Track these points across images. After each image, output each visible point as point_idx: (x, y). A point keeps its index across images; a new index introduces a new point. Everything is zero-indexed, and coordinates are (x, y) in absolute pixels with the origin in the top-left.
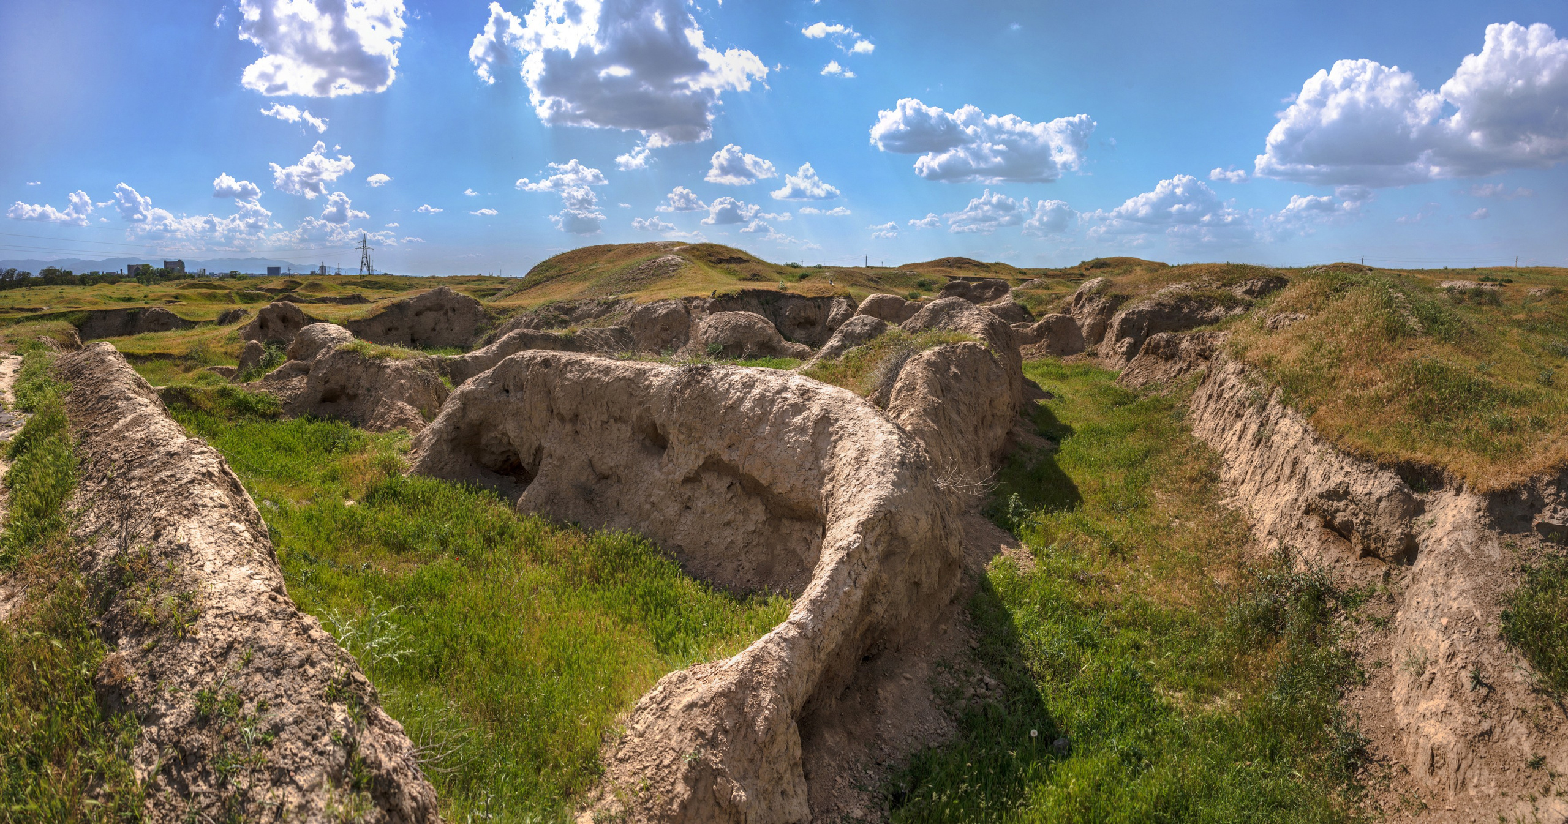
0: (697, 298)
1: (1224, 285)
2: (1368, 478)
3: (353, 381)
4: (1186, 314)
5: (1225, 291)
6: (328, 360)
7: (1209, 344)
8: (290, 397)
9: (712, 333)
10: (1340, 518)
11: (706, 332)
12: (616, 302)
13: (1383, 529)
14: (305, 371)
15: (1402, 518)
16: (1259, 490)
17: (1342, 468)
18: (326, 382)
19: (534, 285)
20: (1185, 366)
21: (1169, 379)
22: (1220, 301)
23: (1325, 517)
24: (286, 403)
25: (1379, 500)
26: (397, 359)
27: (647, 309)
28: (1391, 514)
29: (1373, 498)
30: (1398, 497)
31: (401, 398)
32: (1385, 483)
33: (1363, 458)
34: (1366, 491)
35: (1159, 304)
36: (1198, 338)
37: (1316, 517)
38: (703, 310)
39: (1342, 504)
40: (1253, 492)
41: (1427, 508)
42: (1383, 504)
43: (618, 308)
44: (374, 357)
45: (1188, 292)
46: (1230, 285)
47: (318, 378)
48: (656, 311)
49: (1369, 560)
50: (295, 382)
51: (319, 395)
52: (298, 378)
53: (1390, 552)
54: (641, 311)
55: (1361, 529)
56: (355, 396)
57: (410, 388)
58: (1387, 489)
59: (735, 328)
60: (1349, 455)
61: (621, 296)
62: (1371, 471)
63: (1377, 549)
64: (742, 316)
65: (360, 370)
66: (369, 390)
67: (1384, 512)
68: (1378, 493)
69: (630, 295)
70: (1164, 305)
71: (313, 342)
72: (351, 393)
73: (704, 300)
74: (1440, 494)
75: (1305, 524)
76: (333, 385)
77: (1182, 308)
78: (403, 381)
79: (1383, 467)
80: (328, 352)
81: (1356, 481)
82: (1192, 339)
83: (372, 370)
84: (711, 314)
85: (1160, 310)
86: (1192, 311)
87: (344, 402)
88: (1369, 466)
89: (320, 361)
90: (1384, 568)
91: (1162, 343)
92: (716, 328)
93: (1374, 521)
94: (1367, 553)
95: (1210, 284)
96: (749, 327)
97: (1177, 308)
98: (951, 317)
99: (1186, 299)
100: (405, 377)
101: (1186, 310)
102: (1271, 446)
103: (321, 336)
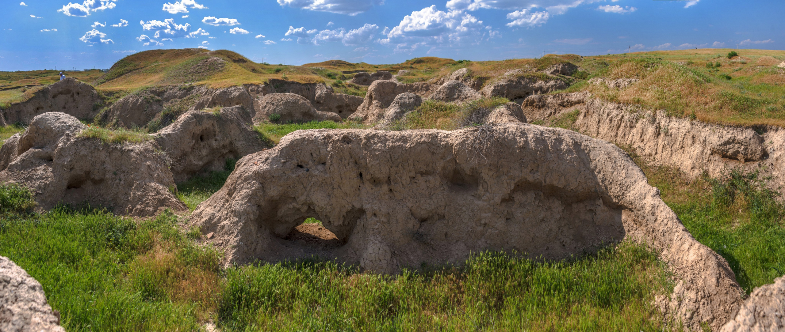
0: (251, 85)
1: (539, 70)
2: (742, 133)
3: (97, 166)
4: (523, 85)
5: (539, 73)
6: (70, 147)
7: (566, 99)
8: (39, 187)
9: (270, 107)
10: (730, 152)
11: (265, 107)
12: (192, 88)
13: (754, 149)
14: (49, 160)
15: (759, 144)
16: (672, 154)
17: (729, 132)
18: (71, 169)
19: (119, 76)
20: (553, 111)
21: (544, 118)
22: (540, 78)
23: (723, 153)
24: (37, 194)
25: (750, 139)
26: (136, 142)
27: (224, 92)
28: (756, 143)
29: (748, 139)
30: (756, 137)
31: (152, 178)
32: (750, 134)
33: (737, 126)
34: (744, 137)
35: (509, 81)
36: (558, 96)
37: (716, 155)
38: (258, 92)
39: (731, 146)
40: (669, 156)
41: (765, 139)
42: (752, 141)
43: (194, 91)
44: (115, 142)
45: (521, 73)
46: (542, 70)
47: (63, 166)
48: (231, 94)
49: (748, 163)
50: (40, 170)
51: (65, 183)
52: (42, 167)
53: (758, 157)
54: (220, 94)
55: (743, 152)
56: (101, 181)
57: (157, 169)
58: (752, 135)
59: (287, 103)
60: (731, 127)
61: (194, 84)
62: (743, 130)
63: (752, 157)
64: (290, 96)
65: (103, 155)
66: (115, 174)
67: (753, 143)
68: (749, 137)
69: (200, 83)
70: (512, 81)
71: (49, 130)
72: (97, 178)
73: (257, 86)
74: (767, 133)
75: (712, 159)
76: (78, 171)
77: (521, 82)
78: (149, 163)
79: (747, 128)
80: (68, 140)
81: (737, 135)
82: (554, 97)
83: (115, 154)
84: (264, 95)
85: (510, 84)
86: (527, 84)
87: (89, 188)
88: (741, 129)
89: (62, 149)
90: (758, 163)
91: (536, 100)
92: (273, 104)
93: (749, 147)
94: (746, 160)
95: (531, 70)
96: (295, 103)
97: (519, 83)
98: (460, 91)
99: (522, 78)
100: (149, 159)
101: (523, 83)
102: (671, 135)
103: (56, 124)
